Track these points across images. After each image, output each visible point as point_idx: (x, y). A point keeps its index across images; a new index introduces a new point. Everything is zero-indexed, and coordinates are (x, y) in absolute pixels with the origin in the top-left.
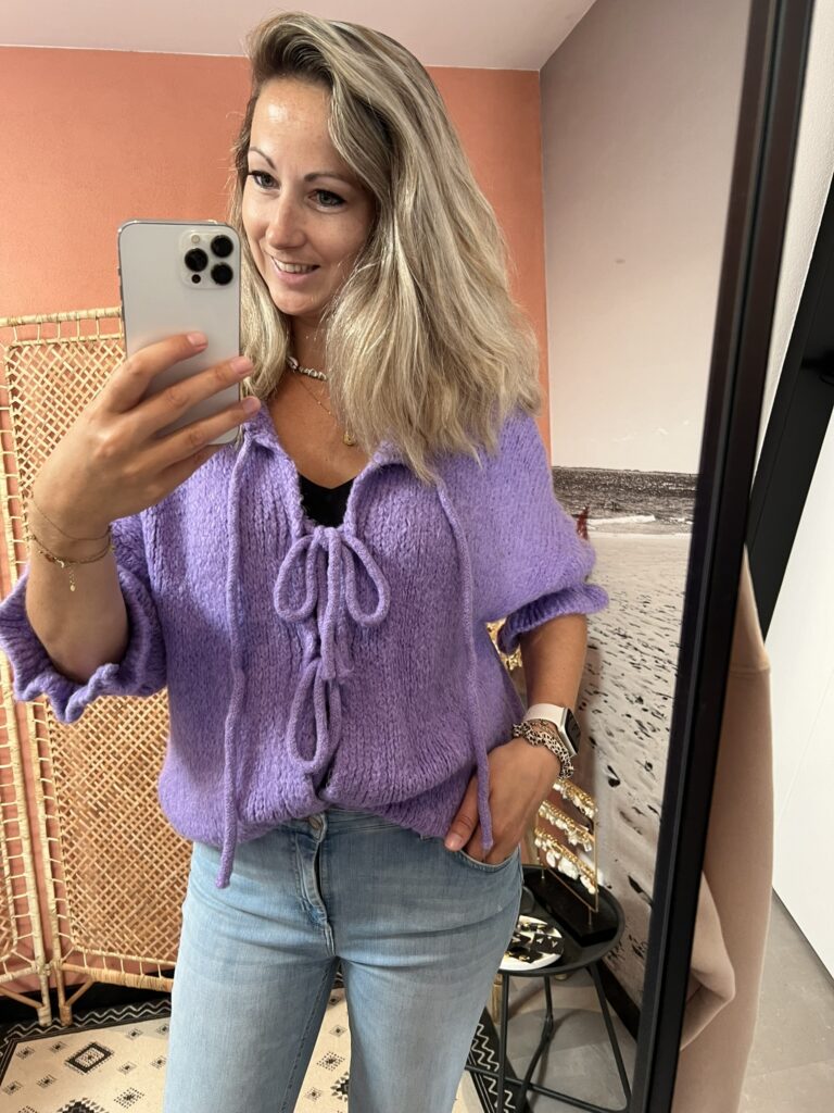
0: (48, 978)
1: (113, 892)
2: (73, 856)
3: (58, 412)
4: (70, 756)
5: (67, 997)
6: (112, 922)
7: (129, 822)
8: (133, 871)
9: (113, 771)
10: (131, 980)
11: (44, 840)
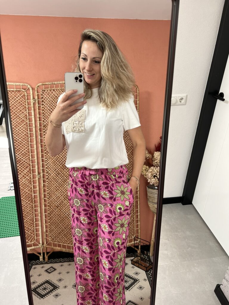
0: (43, 249)
1: (61, 227)
2: (51, 218)
3: (53, 106)
4: (52, 192)
5: (47, 254)
6: (60, 235)
7: (66, 209)
8: (66, 222)
9: (62, 196)
10: (64, 250)
11: (44, 214)
